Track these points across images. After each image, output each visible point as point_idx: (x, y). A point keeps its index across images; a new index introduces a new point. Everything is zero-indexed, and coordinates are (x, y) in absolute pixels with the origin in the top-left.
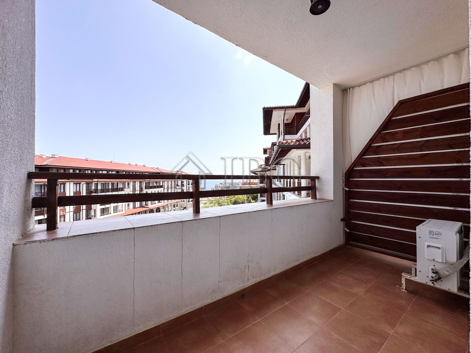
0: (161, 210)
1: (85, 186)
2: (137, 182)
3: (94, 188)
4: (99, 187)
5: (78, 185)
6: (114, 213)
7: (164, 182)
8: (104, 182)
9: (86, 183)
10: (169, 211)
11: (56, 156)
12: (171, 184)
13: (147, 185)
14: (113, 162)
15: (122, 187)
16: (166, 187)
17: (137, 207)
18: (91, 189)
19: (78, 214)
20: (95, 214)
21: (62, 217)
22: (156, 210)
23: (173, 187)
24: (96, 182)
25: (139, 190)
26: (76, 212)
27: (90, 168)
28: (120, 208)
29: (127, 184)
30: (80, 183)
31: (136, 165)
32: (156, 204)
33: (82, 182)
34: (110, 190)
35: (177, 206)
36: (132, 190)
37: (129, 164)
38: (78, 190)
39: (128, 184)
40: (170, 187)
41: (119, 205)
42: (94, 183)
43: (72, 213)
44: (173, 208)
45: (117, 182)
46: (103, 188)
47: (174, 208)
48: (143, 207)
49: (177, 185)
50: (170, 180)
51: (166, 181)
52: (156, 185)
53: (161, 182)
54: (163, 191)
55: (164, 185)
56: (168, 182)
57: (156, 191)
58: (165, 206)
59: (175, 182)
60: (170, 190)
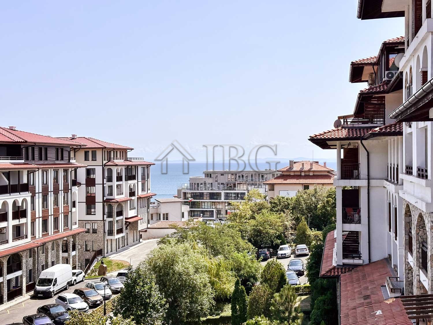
0: (24, 261)
7: (34, 172)
10: (50, 263)
12: (56, 179)
16: (39, 188)
22: (8, 262)
23: (61, 187)
32: (7, 242)
35: (74, 249)
40: (51, 188)
44: (61, 254)
47: (66, 255)
49: (75, 183)
50: (52, 168)
51: (40, 171)
52: (7, 182)
53: (22, 172)
54: (29, 200)
55: (32, 184)
56: (45, 173)
57: (7, 200)
58: (36, 249)
59: (66, 171)
60: (51, 198)
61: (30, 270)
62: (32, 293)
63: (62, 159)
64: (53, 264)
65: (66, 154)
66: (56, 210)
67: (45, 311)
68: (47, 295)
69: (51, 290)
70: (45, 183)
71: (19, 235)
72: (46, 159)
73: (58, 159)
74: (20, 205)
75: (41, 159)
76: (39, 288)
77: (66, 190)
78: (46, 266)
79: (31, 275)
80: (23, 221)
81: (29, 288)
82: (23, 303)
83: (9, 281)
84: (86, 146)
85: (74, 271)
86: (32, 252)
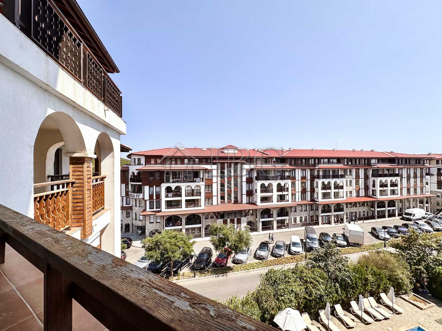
0: (397, 204)
1: (309, 172)
2: (361, 169)
3: (316, 174)
4: (321, 174)
5: (304, 171)
6: (334, 198)
7: (402, 169)
8: (325, 169)
9: (310, 170)
11: (291, 149)
12: (415, 173)
13: (375, 173)
14: (335, 150)
15: (343, 174)
16: (405, 176)
17: (361, 195)
18: (314, 175)
19: (304, 195)
20: (317, 196)
21: (294, 195)
22: (388, 203)
23: (418, 176)
24: (318, 169)
25: (363, 177)
26: (303, 192)
27: (313, 157)
28: (341, 194)
29: (348, 171)
30: (305, 170)
31: (362, 151)
32: (387, 195)
33: (307, 169)
34: (331, 177)
35: (427, 203)
36: (354, 177)
37: (353, 151)
38: (304, 175)
39: (350, 171)
40: (412, 176)
41: (340, 192)
42: (316, 169)
43: (300, 193)
44: (419, 204)
45: (337, 169)
46: (325, 174)
47: (422, 205)
48: (370, 197)
49: (428, 174)
50: (413, 167)
51: (406, 169)
52: (388, 173)
53: (396, 169)
54: (399, 180)
55: (401, 173)
56: (408, 170)
57: (388, 180)
58: (403, 200)
59: (422, 169)
60: (412, 180)
61: (400, 208)
62: (401, 217)
63: (419, 163)
64: (414, 207)
65: (422, 162)
66: (415, 185)
67: (406, 226)
68: (410, 220)
69: (412, 218)
70: (409, 173)
71: (394, 193)
72: (409, 163)
73: (416, 164)
74: (394, 181)
75: (406, 163)
76: (404, 216)
77: (422, 177)
78: (409, 208)
79: (401, 210)
80: (395, 188)
81: (399, 215)
82: (396, 220)
83: (389, 210)
84: (435, 158)
85: (427, 213)
86: (401, 201)
